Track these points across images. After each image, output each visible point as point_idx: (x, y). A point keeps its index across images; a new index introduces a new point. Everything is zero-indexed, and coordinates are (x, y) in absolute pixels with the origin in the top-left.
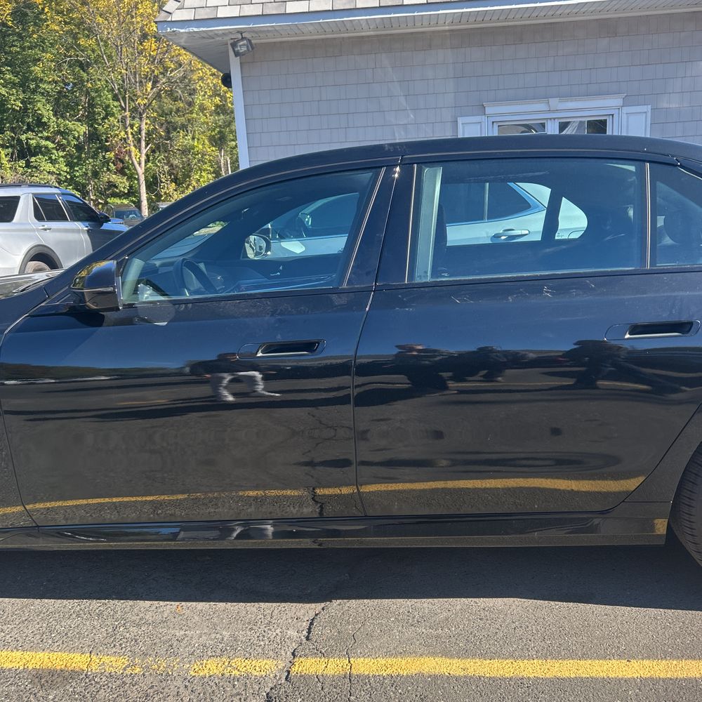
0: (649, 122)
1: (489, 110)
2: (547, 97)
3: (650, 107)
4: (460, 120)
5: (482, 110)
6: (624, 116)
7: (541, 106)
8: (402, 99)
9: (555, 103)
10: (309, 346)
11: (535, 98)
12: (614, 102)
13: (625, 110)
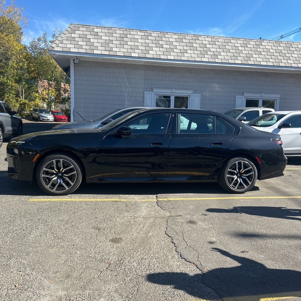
0: (200, 99)
1: (154, 90)
2: (171, 88)
3: (200, 94)
4: (145, 93)
5: (152, 90)
6: (193, 96)
7: (170, 91)
8: (128, 84)
9: (174, 90)
10: (160, 144)
11: (168, 88)
12: (191, 92)
13: (193, 95)
